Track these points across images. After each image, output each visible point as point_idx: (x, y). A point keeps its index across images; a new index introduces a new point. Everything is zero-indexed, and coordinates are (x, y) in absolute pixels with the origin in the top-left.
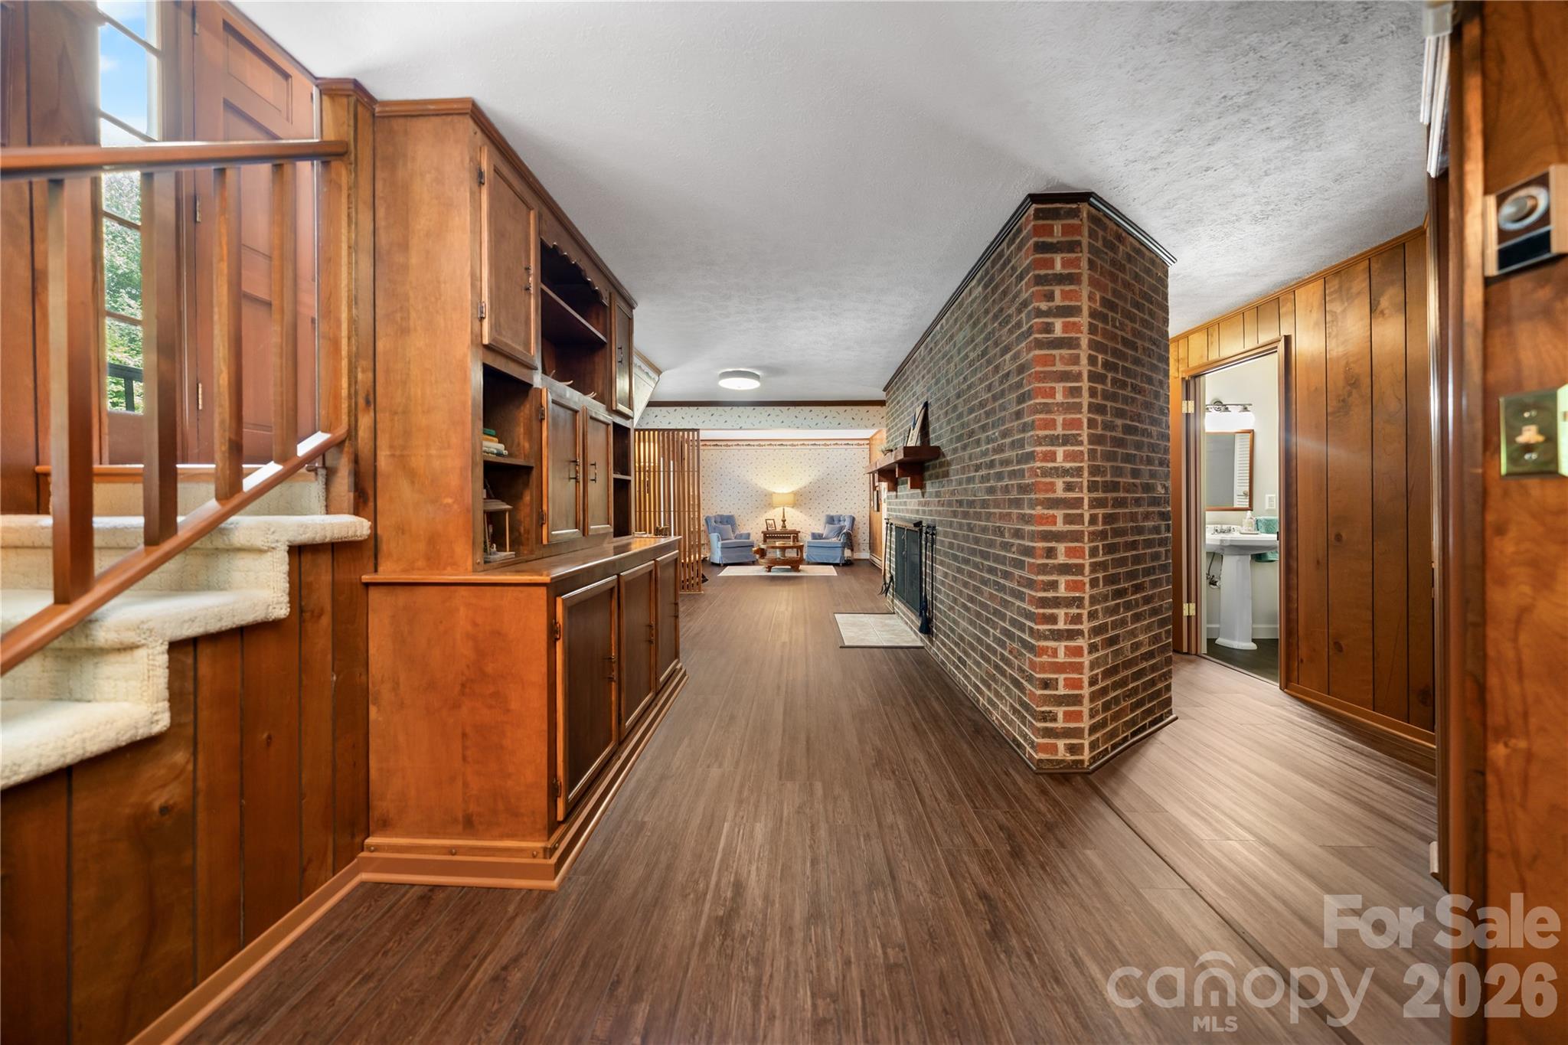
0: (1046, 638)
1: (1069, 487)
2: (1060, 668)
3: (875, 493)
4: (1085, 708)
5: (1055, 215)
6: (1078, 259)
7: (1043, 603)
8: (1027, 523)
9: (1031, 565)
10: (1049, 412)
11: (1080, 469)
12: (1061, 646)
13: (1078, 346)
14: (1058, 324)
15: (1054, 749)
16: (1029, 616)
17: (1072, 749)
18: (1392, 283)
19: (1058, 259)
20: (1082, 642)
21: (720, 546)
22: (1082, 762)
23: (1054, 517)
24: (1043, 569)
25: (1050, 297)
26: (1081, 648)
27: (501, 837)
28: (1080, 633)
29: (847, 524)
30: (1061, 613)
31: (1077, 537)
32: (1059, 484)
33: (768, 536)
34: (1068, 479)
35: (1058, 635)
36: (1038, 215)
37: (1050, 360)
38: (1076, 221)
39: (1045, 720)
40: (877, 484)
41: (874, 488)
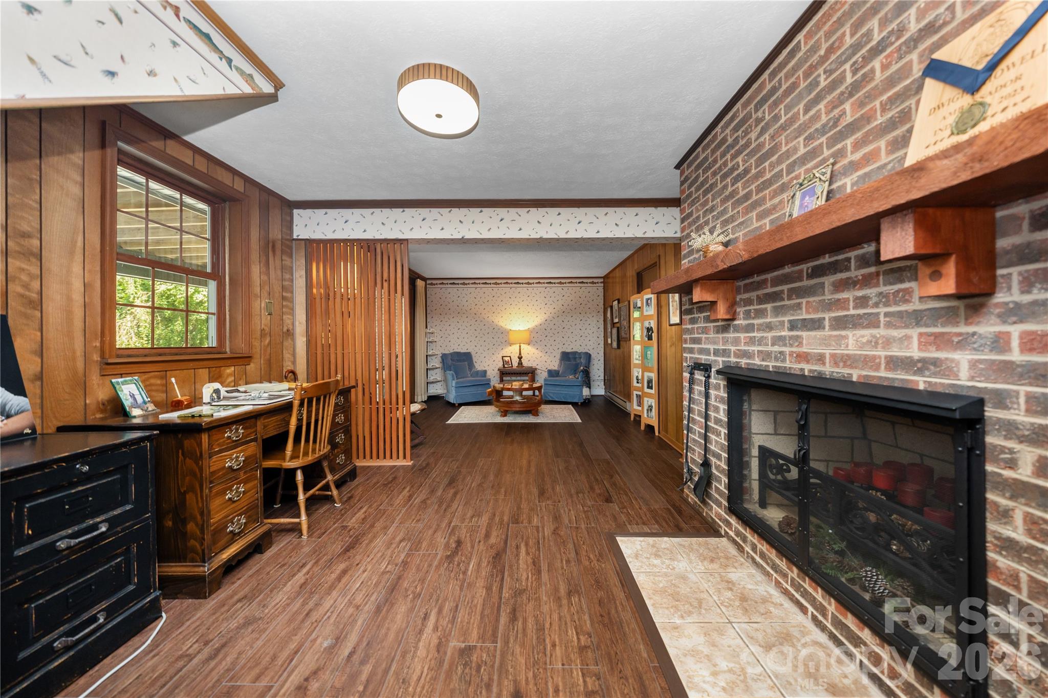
3: (615, 331)
21: (454, 385)
29: (582, 360)
33: (505, 373)
40: (616, 320)
41: (613, 324)
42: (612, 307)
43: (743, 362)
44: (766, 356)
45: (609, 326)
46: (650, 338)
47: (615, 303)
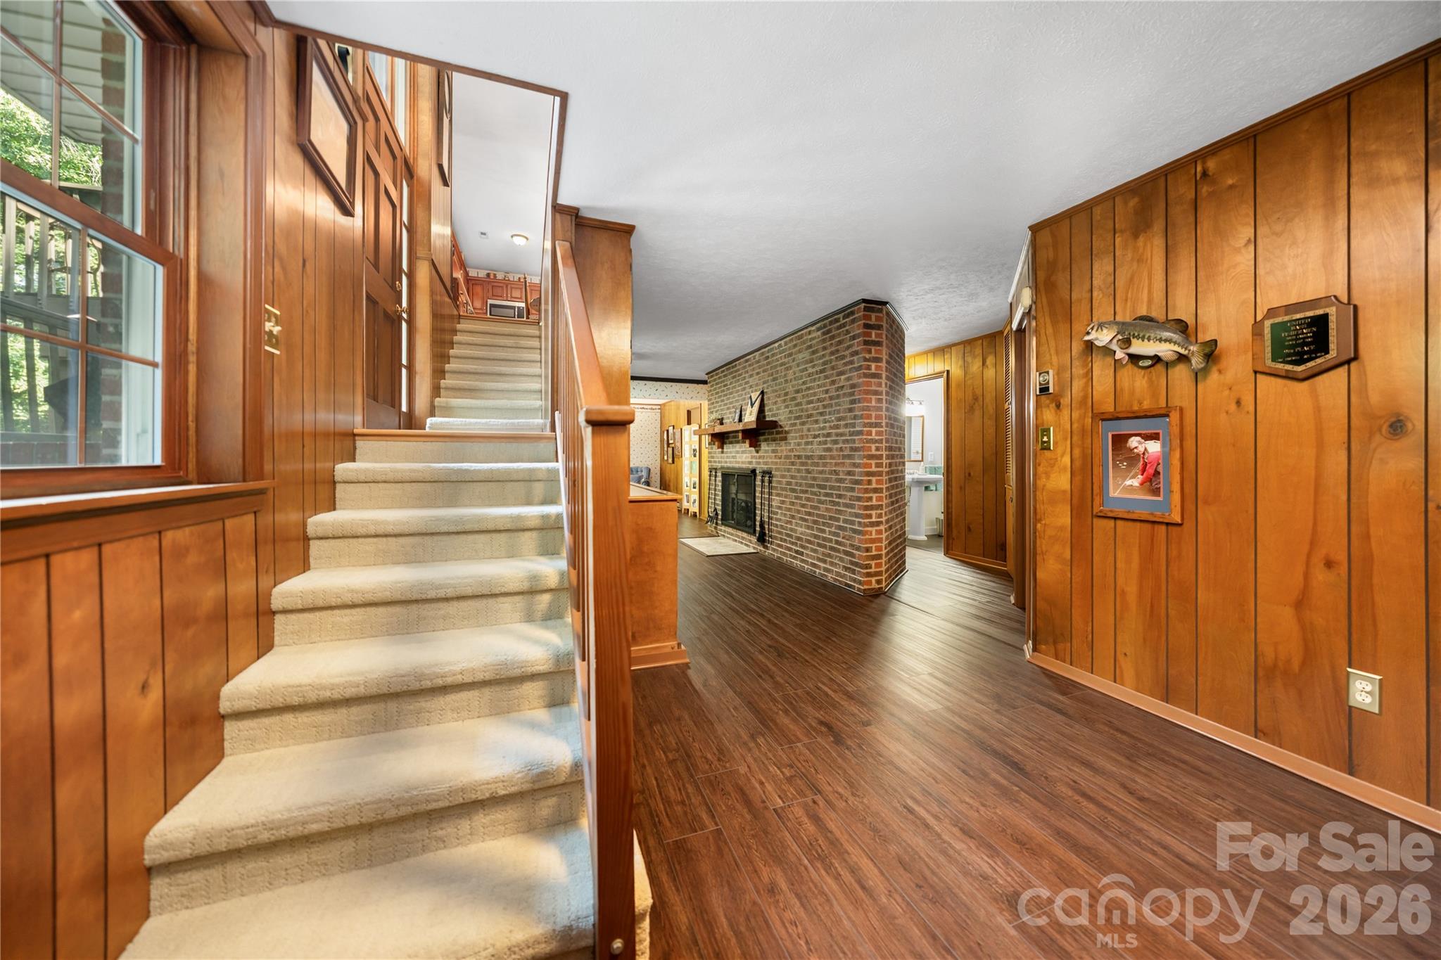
0: (868, 526)
1: (877, 449)
2: (873, 541)
3: (670, 450)
4: (884, 560)
5: (872, 310)
6: (881, 334)
7: (866, 508)
8: (857, 467)
9: (859, 489)
10: (869, 410)
11: (882, 440)
12: (873, 529)
13: (881, 378)
14: (873, 365)
15: (870, 583)
16: (857, 515)
17: (879, 582)
18: (991, 353)
19: (874, 333)
20: (882, 527)
22: (882, 588)
23: (871, 464)
24: (866, 491)
25: (870, 352)
26: (882, 530)
27: (651, 643)
28: (881, 522)
29: (644, 474)
30: (873, 513)
31: (880, 474)
32: (873, 447)
34: (877, 445)
35: (872, 524)
36: (866, 309)
37: (869, 384)
38: (881, 315)
39: (867, 568)
40: (671, 442)
41: (668, 445)
42: (668, 431)
45: (666, 446)
46: (695, 456)
47: (671, 428)
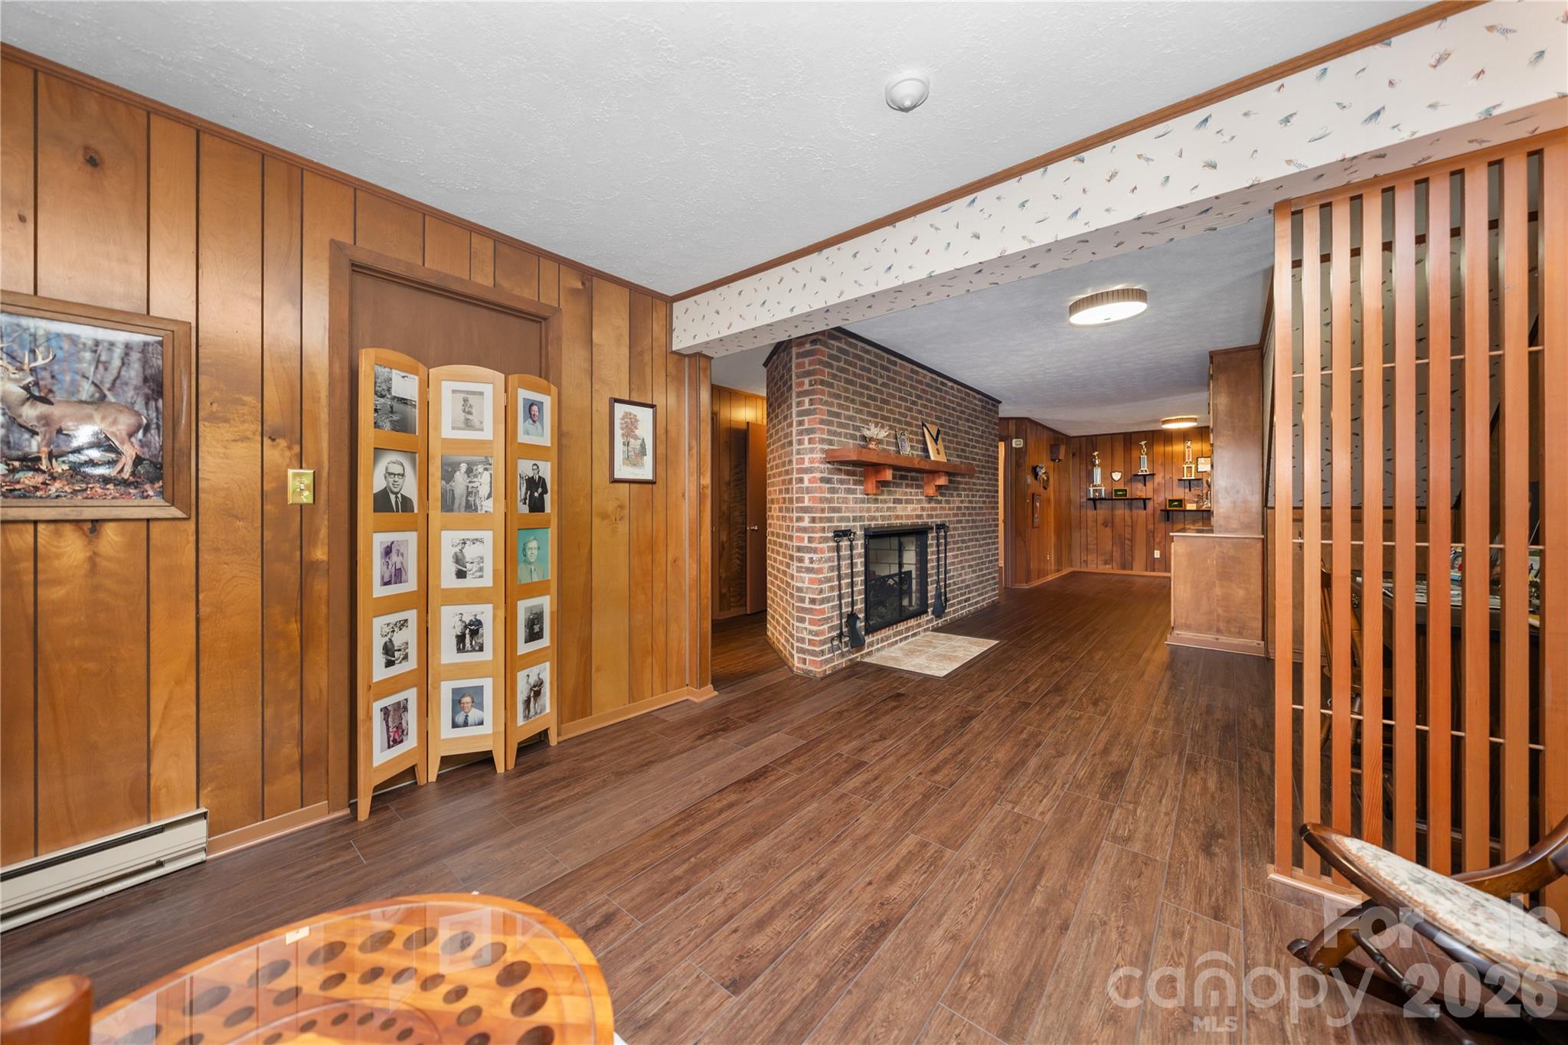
43: (873, 523)
44: (883, 518)
